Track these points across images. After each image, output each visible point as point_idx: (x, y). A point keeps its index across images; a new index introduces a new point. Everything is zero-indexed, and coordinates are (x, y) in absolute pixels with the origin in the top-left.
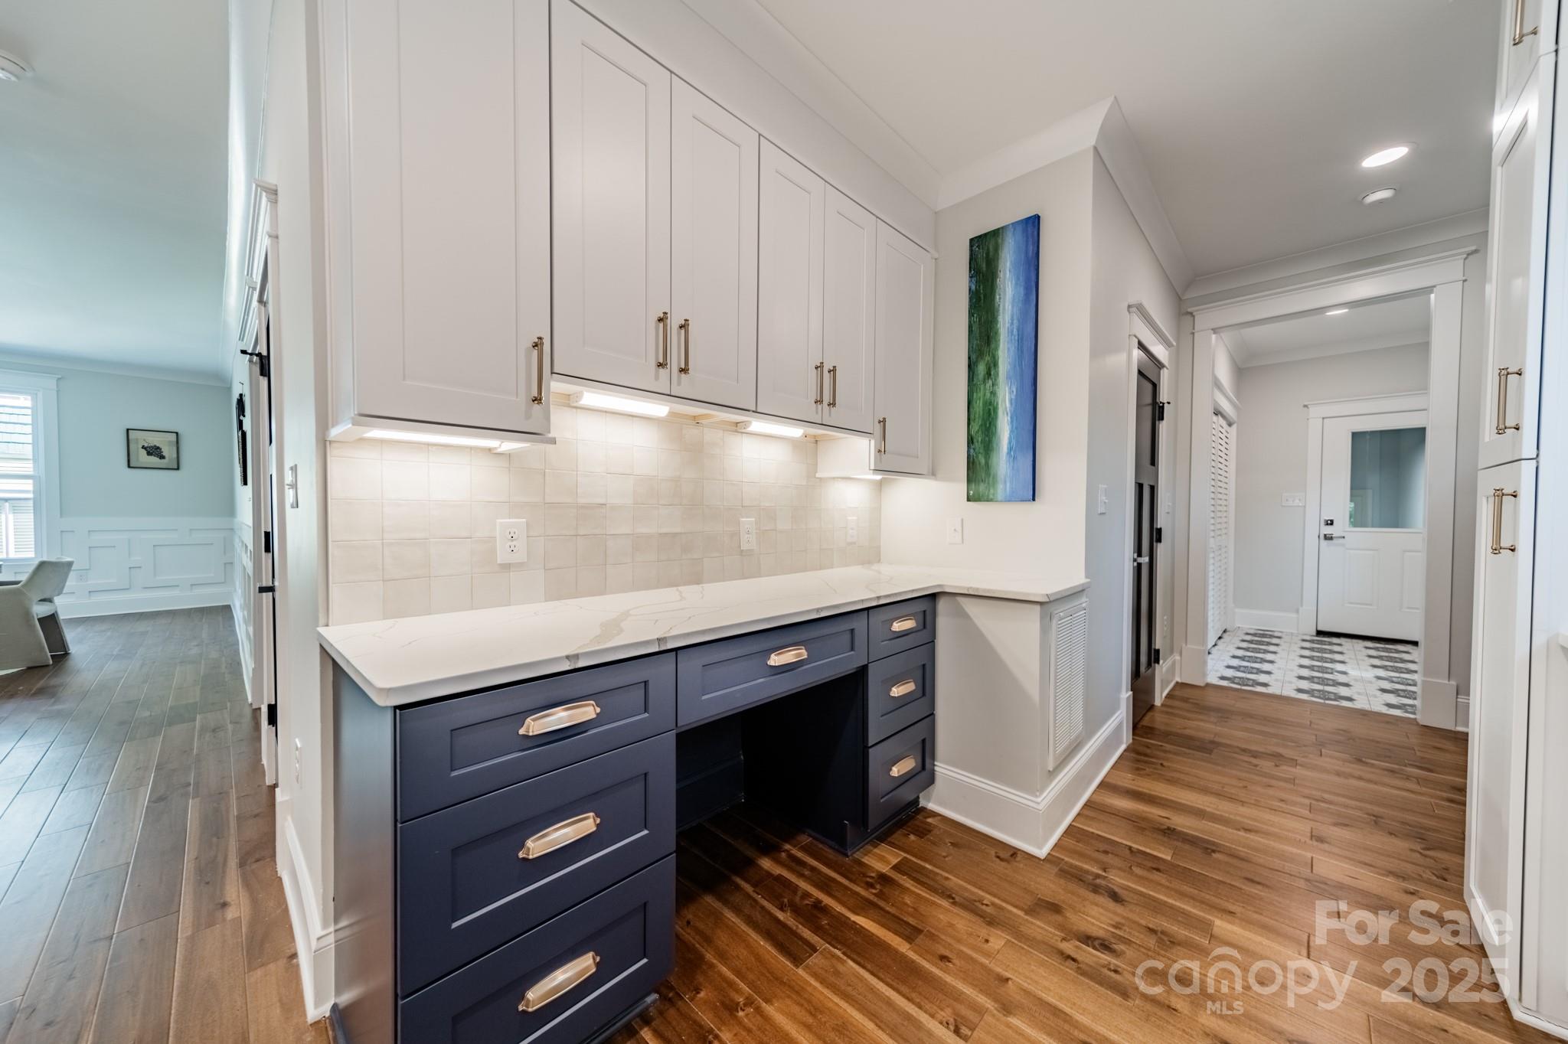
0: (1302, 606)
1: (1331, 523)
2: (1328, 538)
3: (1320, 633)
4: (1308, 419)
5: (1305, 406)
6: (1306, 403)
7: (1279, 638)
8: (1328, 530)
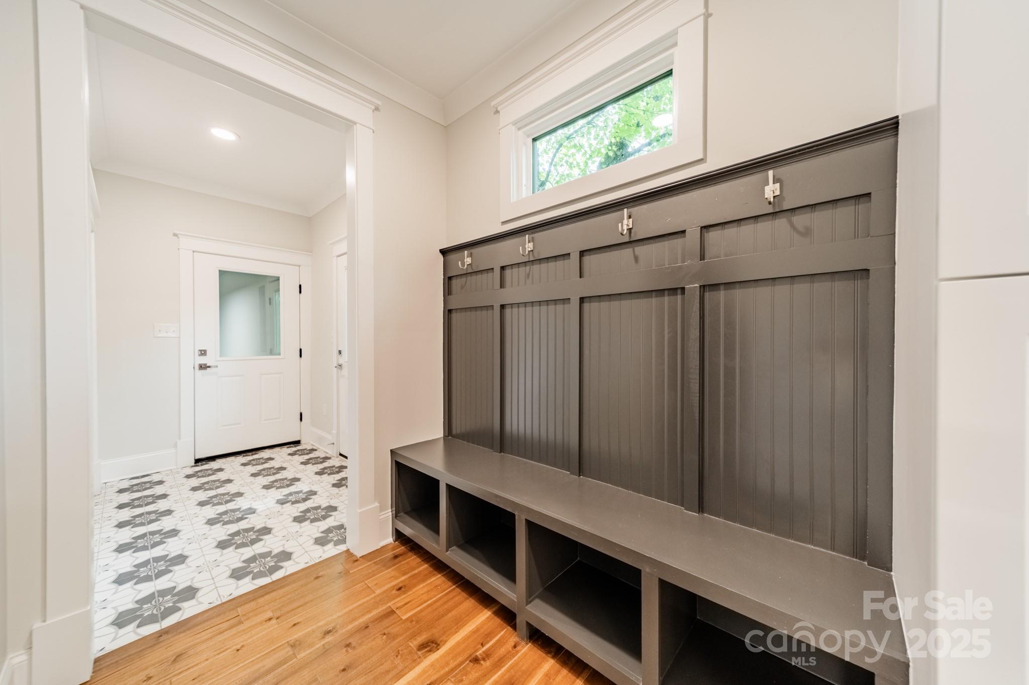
0: (180, 438)
1: (203, 353)
2: (203, 367)
3: (197, 461)
4: (179, 249)
5: (175, 235)
6: (177, 232)
7: (161, 482)
8: (203, 360)
